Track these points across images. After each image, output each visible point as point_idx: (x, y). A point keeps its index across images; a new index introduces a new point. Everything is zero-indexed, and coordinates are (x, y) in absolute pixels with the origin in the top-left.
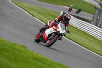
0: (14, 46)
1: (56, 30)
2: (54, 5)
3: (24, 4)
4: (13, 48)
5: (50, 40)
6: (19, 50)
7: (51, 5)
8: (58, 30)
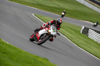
0: (36, 58)
1: (47, 31)
2: (76, 20)
3: (46, 18)
4: (35, 60)
5: (42, 39)
6: (41, 63)
7: (73, 19)
8: (49, 31)
